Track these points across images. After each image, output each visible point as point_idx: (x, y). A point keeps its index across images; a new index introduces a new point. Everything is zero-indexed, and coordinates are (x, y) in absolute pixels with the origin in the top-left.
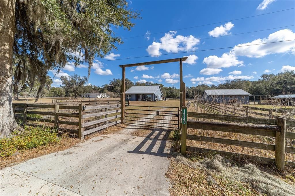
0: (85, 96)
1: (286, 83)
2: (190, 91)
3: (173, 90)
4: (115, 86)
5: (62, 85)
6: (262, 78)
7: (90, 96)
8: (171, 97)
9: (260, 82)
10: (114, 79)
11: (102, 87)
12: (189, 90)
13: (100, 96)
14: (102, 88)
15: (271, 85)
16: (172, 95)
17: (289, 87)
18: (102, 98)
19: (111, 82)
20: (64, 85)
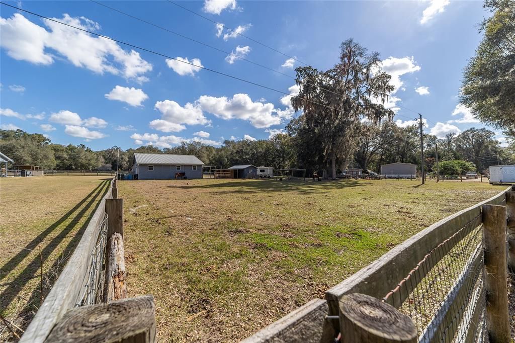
1: (243, 152)
2: (123, 156)
3: (79, 153)
8: (74, 167)
9: (223, 149)
12: (121, 155)
15: (232, 154)
16: (75, 165)
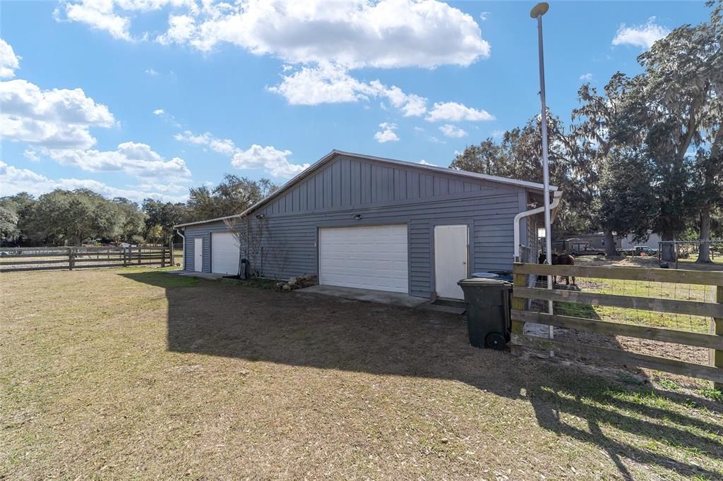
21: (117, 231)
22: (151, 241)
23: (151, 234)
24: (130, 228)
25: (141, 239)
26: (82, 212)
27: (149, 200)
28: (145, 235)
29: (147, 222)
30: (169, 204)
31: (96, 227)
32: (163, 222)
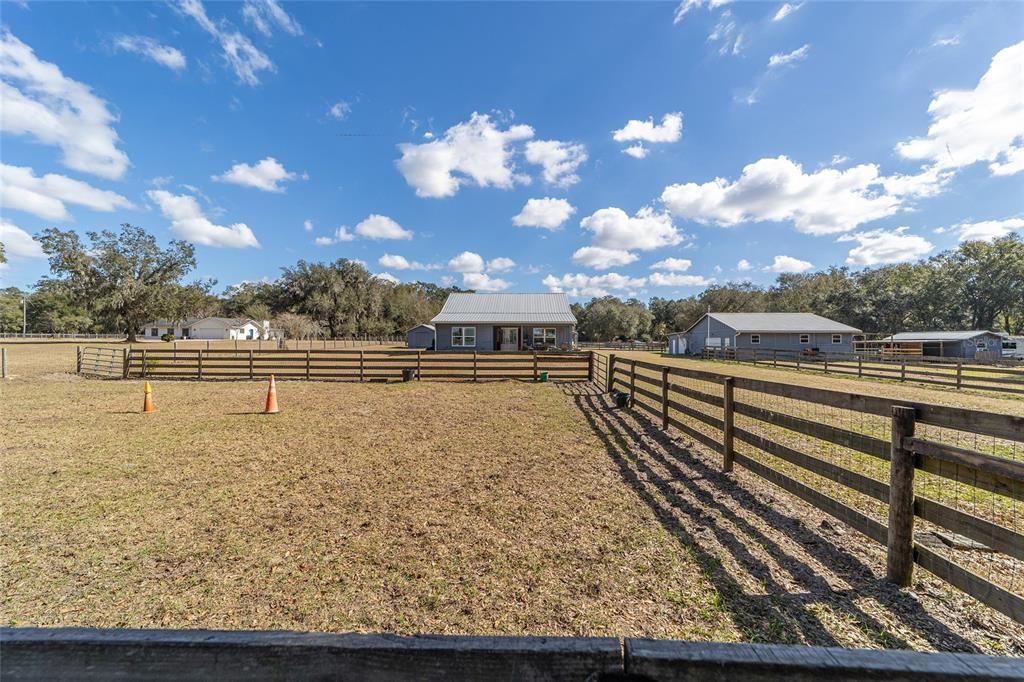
0: (178, 332)
4: (309, 292)
5: (54, 277)
6: (778, 285)
7: (192, 333)
10: (301, 264)
11: (224, 294)
13: (242, 331)
14: (227, 297)
17: (857, 311)
18: (250, 342)
19: (288, 275)
20: (66, 275)
21: (633, 331)
22: (656, 339)
23: (655, 332)
24: (641, 327)
25: (648, 337)
26: (612, 318)
27: (656, 298)
28: (651, 333)
29: (653, 321)
30: (672, 301)
31: (620, 328)
32: (667, 320)
